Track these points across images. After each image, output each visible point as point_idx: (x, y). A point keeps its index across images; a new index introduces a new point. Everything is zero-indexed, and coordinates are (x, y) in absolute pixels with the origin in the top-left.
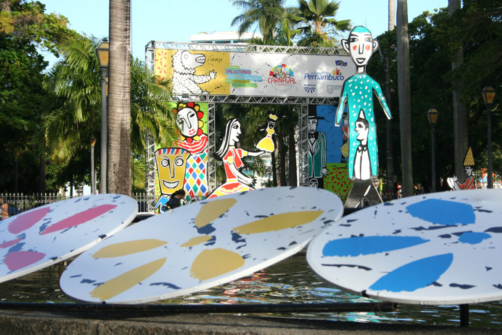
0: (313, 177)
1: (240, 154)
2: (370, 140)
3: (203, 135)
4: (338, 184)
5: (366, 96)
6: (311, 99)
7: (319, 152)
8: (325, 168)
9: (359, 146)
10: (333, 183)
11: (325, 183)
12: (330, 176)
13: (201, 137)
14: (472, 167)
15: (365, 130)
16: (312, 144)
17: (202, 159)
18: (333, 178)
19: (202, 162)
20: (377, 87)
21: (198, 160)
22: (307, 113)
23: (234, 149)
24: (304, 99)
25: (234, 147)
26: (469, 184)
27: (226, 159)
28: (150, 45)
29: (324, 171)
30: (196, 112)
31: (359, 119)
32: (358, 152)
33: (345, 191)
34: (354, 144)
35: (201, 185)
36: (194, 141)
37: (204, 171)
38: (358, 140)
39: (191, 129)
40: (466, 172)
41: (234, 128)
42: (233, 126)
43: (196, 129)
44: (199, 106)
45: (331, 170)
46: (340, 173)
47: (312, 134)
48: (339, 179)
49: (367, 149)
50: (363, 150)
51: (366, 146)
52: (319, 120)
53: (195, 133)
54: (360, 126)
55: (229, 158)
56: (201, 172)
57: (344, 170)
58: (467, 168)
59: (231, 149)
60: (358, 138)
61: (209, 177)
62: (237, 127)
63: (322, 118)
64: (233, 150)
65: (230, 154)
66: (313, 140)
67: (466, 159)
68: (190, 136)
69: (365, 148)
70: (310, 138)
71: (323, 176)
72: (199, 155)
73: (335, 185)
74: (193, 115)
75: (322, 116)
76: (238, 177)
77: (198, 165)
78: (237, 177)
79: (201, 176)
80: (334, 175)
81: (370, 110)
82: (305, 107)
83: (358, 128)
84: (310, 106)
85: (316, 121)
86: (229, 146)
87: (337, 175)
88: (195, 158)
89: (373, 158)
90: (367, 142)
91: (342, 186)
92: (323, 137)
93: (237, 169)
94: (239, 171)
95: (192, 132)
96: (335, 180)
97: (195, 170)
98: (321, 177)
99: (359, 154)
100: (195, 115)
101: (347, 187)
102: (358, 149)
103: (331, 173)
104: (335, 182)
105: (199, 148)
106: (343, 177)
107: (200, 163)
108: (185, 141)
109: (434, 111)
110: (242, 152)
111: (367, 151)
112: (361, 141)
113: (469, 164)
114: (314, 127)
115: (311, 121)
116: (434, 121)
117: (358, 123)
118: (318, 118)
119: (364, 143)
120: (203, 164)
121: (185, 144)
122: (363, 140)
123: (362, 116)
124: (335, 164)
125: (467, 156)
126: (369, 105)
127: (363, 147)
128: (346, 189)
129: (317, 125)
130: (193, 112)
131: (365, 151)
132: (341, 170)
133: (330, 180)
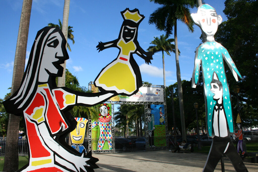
0: (150, 130)
1: (60, 101)
2: (225, 99)
3: (110, 116)
4: (159, 132)
5: (217, 60)
6: (148, 102)
7: (152, 121)
8: (154, 127)
9: (216, 105)
10: (157, 132)
11: (154, 132)
12: (156, 130)
13: (109, 116)
14: (240, 123)
15: (220, 90)
16: (149, 118)
17: (109, 124)
18: (157, 130)
19: (109, 125)
20: (226, 53)
21: (108, 125)
22: (147, 108)
23: (46, 90)
24: (146, 102)
25: (47, 86)
26: (240, 132)
27: (30, 112)
28: (90, 83)
29: (154, 128)
30: (107, 107)
31: (214, 81)
32: (215, 111)
33: (161, 135)
34: (211, 103)
35: (109, 134)
36: (106, 118)
37: (110, 129)
38: (215, 99)
39: (105, 113)
40: (237, 126)
41: (49, 45)
42: (48, 43)
43: (107, 114)
44: (108, 105)
45: (156, 127)
46: (159, 128)
47: (149, 115)
48: (159, 131)
49: (223, 108)
50: (219, 109)
51: (222, 105)
52: (152, 110)
53: (107, 115)
54: (215, 87)
55: (36, 109)
56: (109, 129)
57: (161, 127)
58: (238, 124)
59: (41, 89)
60: (214, 98)
61: (112, 131)
62: (56, 43)
63: (153, 109)
64: (45, 93)
65: (39, 101)
66: (149, 117)
67: (237, 120)
68: (105, 116)
69: (221, 107)
70: (148, 116)
71: (154, 129)
72: (108, 123)
73: (158, 133)
74: (106, 108)
75: (153, 108)
76: (55, 153)
77: (108, 127)
78: (52, 153)
79: (109, 131)
80: (157, 129)
81: (222, 72)
82: (147, 105)
83: (213, 89)
84: (148, 105)
85: (150, 110)
86: (38, 83)
87: (158, 129)
88: (106, 124)
89: (229, 116)
90: (223, 101)
91: (160, 133)
92: (153, 116)
93: (52, 136)
94: (56, 140)
95: (105, 115)
96: (158, 131)
97: (106, 129)
98: (153, 130)
99: (216, 113)
100: (107, 108)
101: (162, 133)
102: (215, 108)
103: (156, 129)
104: (158, 132)
105: (108, 120)
106: (161, 130)
107: (109, 126)
108: (103, 118)
109: (197, 103)
110: (64, 97)
111: (223, 109)
112: (217, 100)
113: (239, 122)
114: (150, 112)
115: (149, 110)
116: (197, 107)
117: (212, 84)
118: (151, 109)
119: (220, 102)
120: (110, 126)
121: (103, 119)
122: (219, 99)
123: (215, 78)
124: (157, 125)
125: (237, 118)
126: (221, 68)
127: (219, 106)
128: (162, 134)
129: (151, 112)
130: (106, 107)
131: (221, 110)
132: (160, 127)
133: (156, 131)
